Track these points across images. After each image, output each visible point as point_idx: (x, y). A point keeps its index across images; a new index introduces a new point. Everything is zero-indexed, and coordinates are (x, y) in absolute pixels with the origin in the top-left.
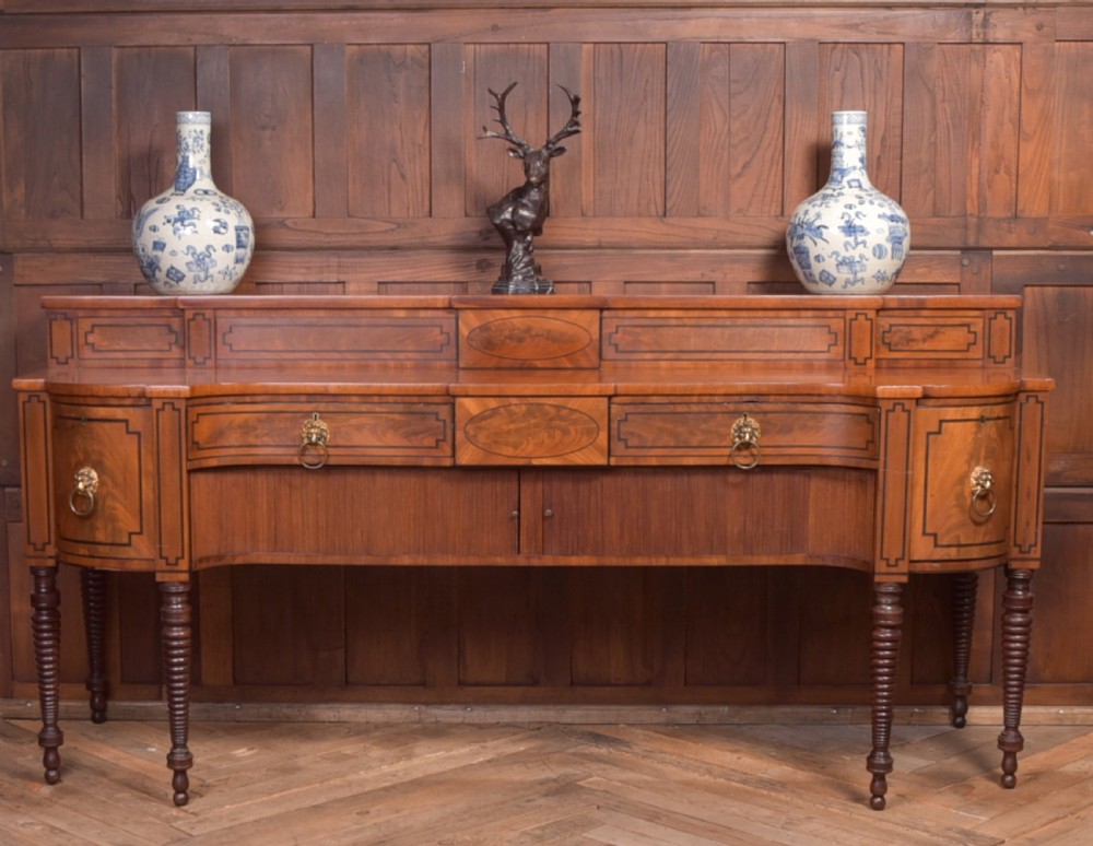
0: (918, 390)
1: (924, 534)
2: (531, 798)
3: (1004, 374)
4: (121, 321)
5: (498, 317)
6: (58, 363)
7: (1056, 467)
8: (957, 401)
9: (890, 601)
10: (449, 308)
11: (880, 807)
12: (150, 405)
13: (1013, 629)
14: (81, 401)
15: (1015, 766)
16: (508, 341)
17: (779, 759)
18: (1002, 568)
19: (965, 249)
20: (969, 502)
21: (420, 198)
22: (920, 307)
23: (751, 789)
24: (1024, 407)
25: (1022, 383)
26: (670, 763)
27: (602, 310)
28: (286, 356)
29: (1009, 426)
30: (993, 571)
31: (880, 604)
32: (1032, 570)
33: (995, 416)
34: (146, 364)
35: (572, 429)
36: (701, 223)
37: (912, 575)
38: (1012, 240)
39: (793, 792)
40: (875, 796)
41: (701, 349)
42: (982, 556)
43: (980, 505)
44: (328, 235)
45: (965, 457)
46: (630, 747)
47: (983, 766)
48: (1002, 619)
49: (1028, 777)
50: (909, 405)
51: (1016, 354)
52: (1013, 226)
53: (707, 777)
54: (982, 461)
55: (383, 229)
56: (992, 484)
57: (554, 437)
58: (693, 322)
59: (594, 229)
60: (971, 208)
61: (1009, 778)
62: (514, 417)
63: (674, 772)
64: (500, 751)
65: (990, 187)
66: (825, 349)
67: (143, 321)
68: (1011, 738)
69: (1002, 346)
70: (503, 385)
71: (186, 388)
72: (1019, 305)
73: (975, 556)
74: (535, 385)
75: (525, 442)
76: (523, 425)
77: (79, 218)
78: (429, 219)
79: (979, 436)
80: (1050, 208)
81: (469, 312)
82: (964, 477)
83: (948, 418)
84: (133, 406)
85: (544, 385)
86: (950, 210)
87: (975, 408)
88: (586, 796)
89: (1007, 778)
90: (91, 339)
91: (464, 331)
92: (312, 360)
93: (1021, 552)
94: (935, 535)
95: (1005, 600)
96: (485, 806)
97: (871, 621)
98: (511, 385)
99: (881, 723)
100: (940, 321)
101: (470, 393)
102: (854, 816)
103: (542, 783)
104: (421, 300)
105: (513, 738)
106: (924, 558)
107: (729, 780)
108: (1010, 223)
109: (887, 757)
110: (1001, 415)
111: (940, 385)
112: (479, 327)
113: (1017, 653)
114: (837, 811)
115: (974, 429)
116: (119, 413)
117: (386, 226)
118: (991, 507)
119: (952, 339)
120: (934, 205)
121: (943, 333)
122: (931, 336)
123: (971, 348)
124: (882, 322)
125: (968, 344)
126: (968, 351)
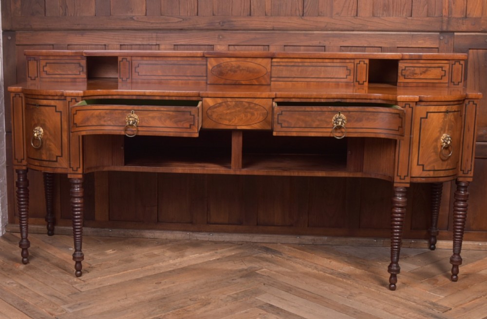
0: (417, 98)
1: (418, 165)
2: (235, 278)
3: (458, 90)
4: (58, 61)
5: (225, 61)
6: (31, 79)
7: (481, 133)
8: (435, 103)
9: (401, 195)
10: (203, 57)
11: (393, 289)
12: (65, 99)
13: (459, 209)
14: (36, 97)
15: (458, 271)
16: (229, 72)
17: (349, 263)
18: (455, 181)
19: (442, 32)
20: (439, 150)
21: (193, 8)
22: (419, 59)
23: (335, 277)
24: (467, 106)
25: (467, 95)
26: (299, 263)
27: (272, 58)
28: (163, 78)
29: (460, 115)
30: (450, 183)
31: (397, 196)
32: (469, 182)
33: (453, 110)
34: (69, 80)
35: (256, 113)
36: (319, 19)
37: (411, 183)
38: (464, 28)
39: (354, 279)
40: (391, 284)
41: (288, 76)
42: (445, 175)
43: (444, 152)
44: (152, 23)
45: (438, 130)
46: (281, 255)
47: (443, 270)
48: (454, 204)
49: (464, 276)
50: (412, 105)
51: (464, 80)
52: (464, 21)
53: (315, 271)
54: (446, 131)
55: (176, 21)
56: (451, 142)
57: (247, 116)
58: (284, 64)
59: (271, 22)
60: (445, 13)
61: (455, 277)
62: (229, 107)
63: (300, 268)
64: (223, 254)
65: (454, 3)
66: (345, 77)
67: (68, 61)
68: (456, 259)
69: (458, 77)
70: (224, 92)
71: (82, 92)
72: (466, 58)
73: (442, 175)
74: (239, 93)
75: (234, 118)
76: (233, 111)
77: (44, 15)
78: (197, 17)
79: (445, 120)
80: (482, 13)
81: (212, 59)
82: (438, 138)
83: (431, 111)
84: (58, 100)
85: (243, 93)
86: (435, 13)
87: (444, 107)
88: (259, 278)
89: (454, 276)
90: (46, 69)
91: (210, 67)
92: (174, 80)
93: (463, 173)
94: (423, 166)
95: (455, 195)
96: (213, 282)
97: (392, 204)
98: (228, 92)
99: (395, 251)
100: (429, 65)
101: (209, 96)
102: (381, 293)
103: (240, 271)
104: (191, 53)
105: (230, 248)
106: (417, 176)
107: (324, 272)
108: (463, 20)
109: (398, 266)
110: (456, 110)
111: (428, 95)
112: (216, 66)
113: (460, 220)
114: (373, 290)
115: (443, 116)
116: (52, 103)
117: (177, 20)
118: (450, 153)
119: (434, 73)
120: (428, 12)
121: (430, 71)
122: (424, 72)
123: (443, 77)
124: (401, 65)
125: (442, 76)
126: (441, 79)
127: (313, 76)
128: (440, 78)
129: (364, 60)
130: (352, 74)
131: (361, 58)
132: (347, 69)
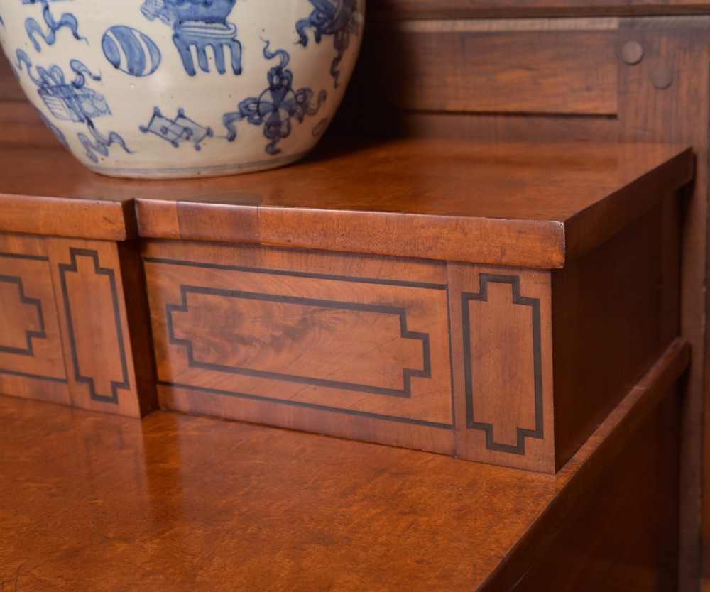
123: (415, 383)
125: (408, 374)
126: (406, 393)
128: (400, 386)
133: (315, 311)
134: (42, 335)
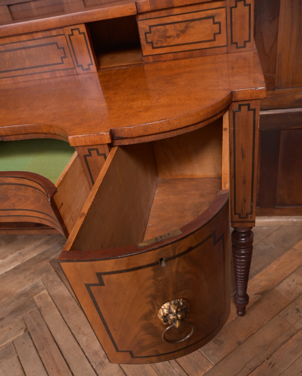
66: (61, 61)
69: (242, 32)
100: (189, 17)
119: (200, 31)
121: (193, 27)
122: (183, 32)
123: (217, 36)
124: (143, 25)
125: (215, 35)
126: (214, 40)
127: (17, 67)
128: (213, 38)
129: (77, 27)
130: (68, 54)
131: (73, 25)
132: (58, 48)
133: (189, 23)
134: (65, 57)
